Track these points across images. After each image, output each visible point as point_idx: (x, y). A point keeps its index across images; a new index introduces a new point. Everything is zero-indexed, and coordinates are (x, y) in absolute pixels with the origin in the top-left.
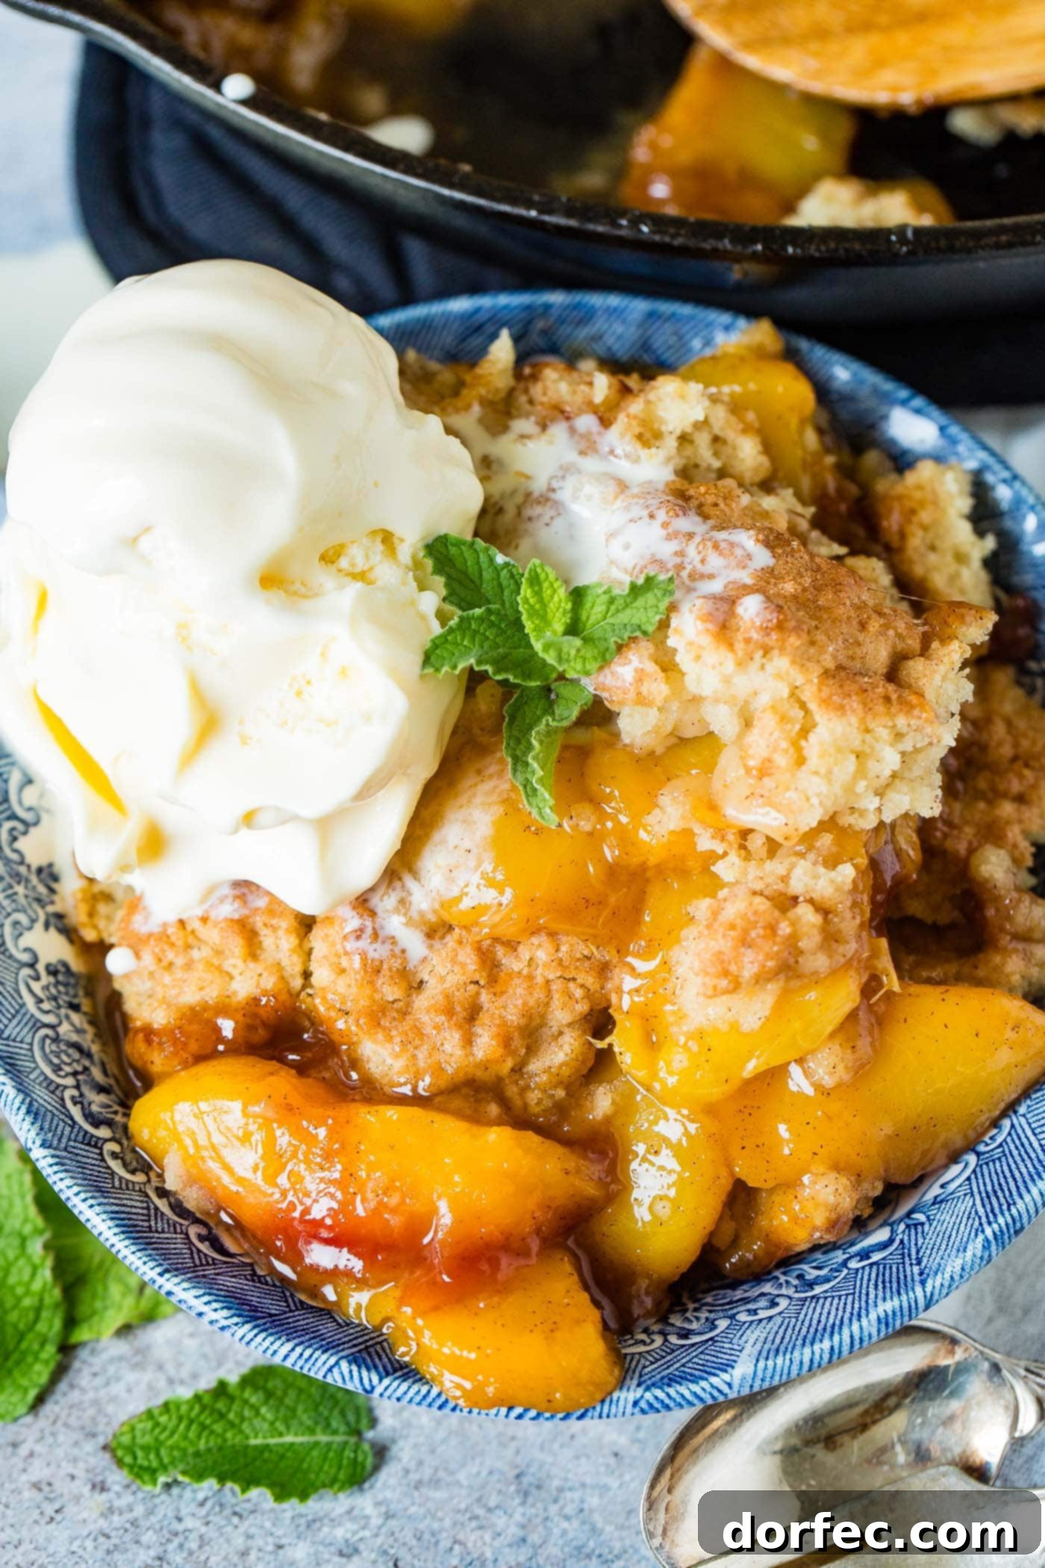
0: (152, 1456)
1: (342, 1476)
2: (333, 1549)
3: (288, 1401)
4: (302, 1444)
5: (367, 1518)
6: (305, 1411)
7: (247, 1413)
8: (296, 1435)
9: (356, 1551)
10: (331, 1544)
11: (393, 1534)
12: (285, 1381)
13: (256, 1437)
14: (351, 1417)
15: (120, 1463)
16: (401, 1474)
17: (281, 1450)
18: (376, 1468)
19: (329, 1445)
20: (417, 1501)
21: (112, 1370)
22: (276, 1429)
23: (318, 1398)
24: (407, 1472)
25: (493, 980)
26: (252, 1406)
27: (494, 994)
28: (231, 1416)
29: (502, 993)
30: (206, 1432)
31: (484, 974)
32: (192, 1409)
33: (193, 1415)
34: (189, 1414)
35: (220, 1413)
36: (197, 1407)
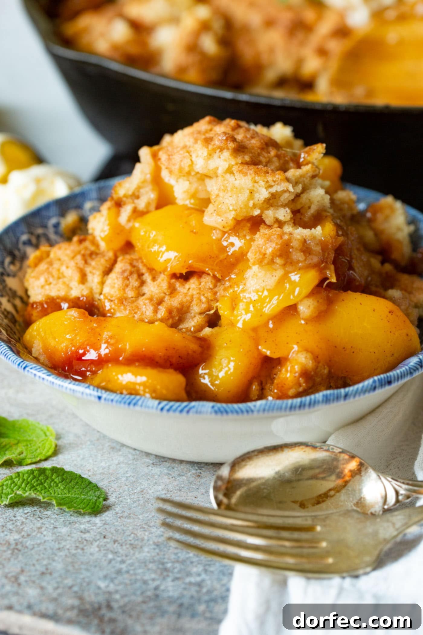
2: (78, 530)
3: (71, 485)
4: (74, 497)
5: (96, 523)
6: (78, 488)
7: (53, 484)
8: (72, 494)
9: (89, 532)
11: (106, 529)
16: (114, 514)
18: (104, 511)
25: (172, 293)
26: (55, 482)
27: (171, 297)
28: (45, 485)
29: (174, 297)
30: (34, 488)
31: (169, 291)
32: (29, 476)
33: (29, 480)
34: (28, 479)
35: (41, 481)
36: (31, 476)
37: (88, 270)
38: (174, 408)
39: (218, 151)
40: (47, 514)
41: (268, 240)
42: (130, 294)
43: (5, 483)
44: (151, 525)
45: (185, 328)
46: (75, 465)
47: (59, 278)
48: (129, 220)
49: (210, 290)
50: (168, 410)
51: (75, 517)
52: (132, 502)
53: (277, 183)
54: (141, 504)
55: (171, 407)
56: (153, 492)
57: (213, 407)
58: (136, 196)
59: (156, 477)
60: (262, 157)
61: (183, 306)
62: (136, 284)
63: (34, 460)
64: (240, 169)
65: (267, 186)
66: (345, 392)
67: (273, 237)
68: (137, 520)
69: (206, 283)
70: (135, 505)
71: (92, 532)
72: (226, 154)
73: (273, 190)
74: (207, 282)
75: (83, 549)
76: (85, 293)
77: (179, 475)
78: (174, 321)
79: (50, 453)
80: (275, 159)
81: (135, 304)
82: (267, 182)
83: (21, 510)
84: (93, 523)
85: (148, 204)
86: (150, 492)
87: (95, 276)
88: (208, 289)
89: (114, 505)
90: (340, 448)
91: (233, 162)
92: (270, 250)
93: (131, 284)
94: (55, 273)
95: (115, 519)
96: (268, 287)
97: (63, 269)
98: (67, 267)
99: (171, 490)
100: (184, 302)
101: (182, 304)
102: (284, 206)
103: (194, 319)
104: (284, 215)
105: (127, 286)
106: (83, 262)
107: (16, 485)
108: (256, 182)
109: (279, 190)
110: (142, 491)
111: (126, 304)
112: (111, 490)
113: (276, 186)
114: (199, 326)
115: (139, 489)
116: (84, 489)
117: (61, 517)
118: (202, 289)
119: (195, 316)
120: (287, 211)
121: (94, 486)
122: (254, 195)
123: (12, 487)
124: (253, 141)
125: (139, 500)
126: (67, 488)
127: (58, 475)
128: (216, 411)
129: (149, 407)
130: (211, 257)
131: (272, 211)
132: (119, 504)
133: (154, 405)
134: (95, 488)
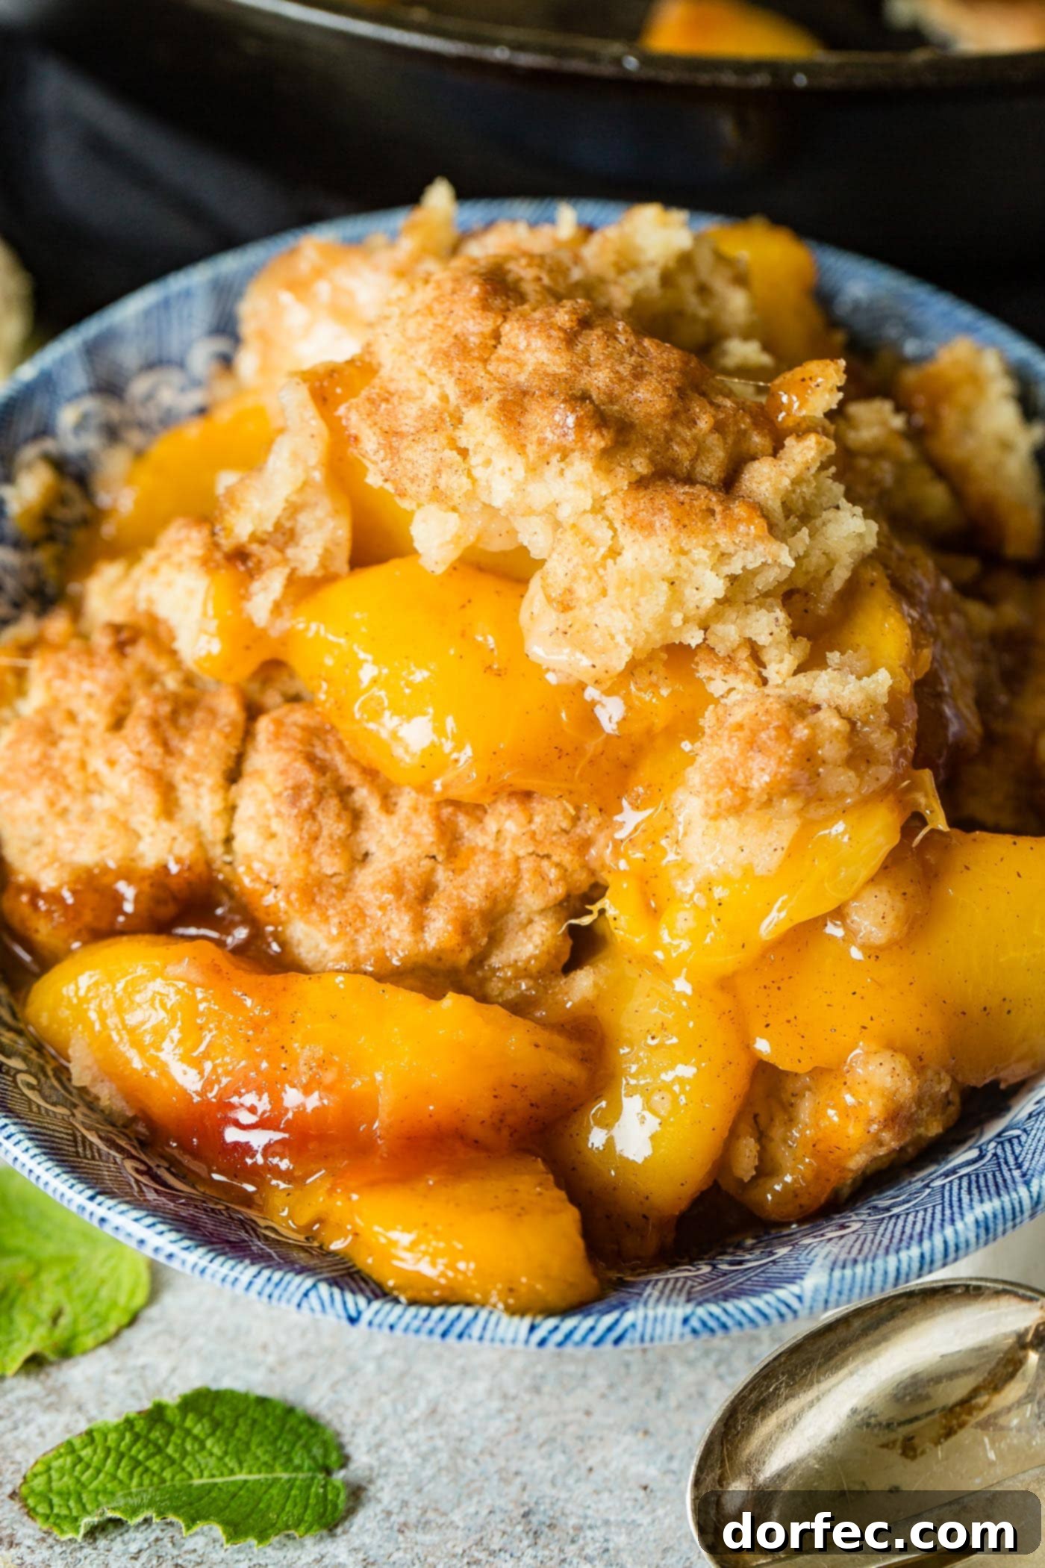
0: (72, 1503)
1: (308, 1517)
3: (238, 1433)
4: (258, 1481)
6: (261, 1442)
7: (189, 1446)
8: (250, 1472)
12: (234, 1409)
13: (201, 1476)
14: (317, 1451)
15: (31, 1513)
16: (381, 1516)
17: (233, 1489)
18: (351, 1511)
19: (291, 1482)
20: (403, 1546)
21: (19, 1412)
22: (225, 1465)
23: (274, 1429)
24: (389, 1514)
25: (452, 853)
26: (196, 1438)
27: (453, 871)
28: (170, 1450)
29: (462, 870)
30: (140, 1470)
31: (443, 848)
32: (123, 1438)
33: (123, 1446)
34: (119, 1445)
35: (156, 1445)
36: (128, 1436)
37: (178, 772)
38: (578, 1335)
39: (555, 459)
40: (195, 1551)
41: (751, 748)
42: (330, 864)
43: (56, 1464)
44: (495, 1547)
45: (509, 966)
46: (220, 1331)
47: (88, 791)
48: (277, 608)
49: (564, 839)
50: (561, 1344)
51: (274, 1549)
52: (418, 1461)
54: (443, 1463)
55: (568, 1336)
56: (465, 1411)
57: (686, 1321)
58: (285, 535)
60: (678, 444)
61: (495, 902)
62: (340, 829)
63: (102, 1335)
64: (629, 511)
65: (715, 558)
67: (764, 735)
68: (450, 1533)
69: (547, 816)
70: (429, 1472)
72: (582, 467)
73: (735, 567)
74: (550, 811)
76: (186, 849)
78: (478, 950)
80: (714, 439)
81: (350, 898)
82: (717, 545)
83: (117, 1546)
85: (326, 556)
86: (458, 1408)
87: (204, 791)
88: (555, 833)
89: (371, 1481)
91: (605, 489)
92: (760, 780)
93: (325, 833)
94: (73, 776)
95: (388, 1539)
96: (760, 871)
97: (97, 763)
98: (112, 763)
100: (497, 889)
101: (492, 897)
102: (767, 601)
103: (529, 929)
104: (767, 631)
105: (315, 838)
106: (160, 750)
107: (88, 1466)
108: (684, 552)
109: (750, 567)
110: (434, 1411)
111: (324, 902)
112: (348, 1418)
113: (741, 553)
114: (549, 953)
115: (423, 1405)
116: (276, 1439)
117: (237, 1557)
118: (539, 837)
119: (530, 921)
120: (777, 620)
121: (300, 1420)
122: (683, 594)
123: (76, 1473)
124: (643, 393)
125: (434, 1450)
126: (230, 1448)
127: (201, 1416)
128: (694, 1331)
129: (502, 1341)
130: (561, 753)
131: (734, 623)
132: (386, 1475)
133: (516, 1333)
134: (302, 1428)
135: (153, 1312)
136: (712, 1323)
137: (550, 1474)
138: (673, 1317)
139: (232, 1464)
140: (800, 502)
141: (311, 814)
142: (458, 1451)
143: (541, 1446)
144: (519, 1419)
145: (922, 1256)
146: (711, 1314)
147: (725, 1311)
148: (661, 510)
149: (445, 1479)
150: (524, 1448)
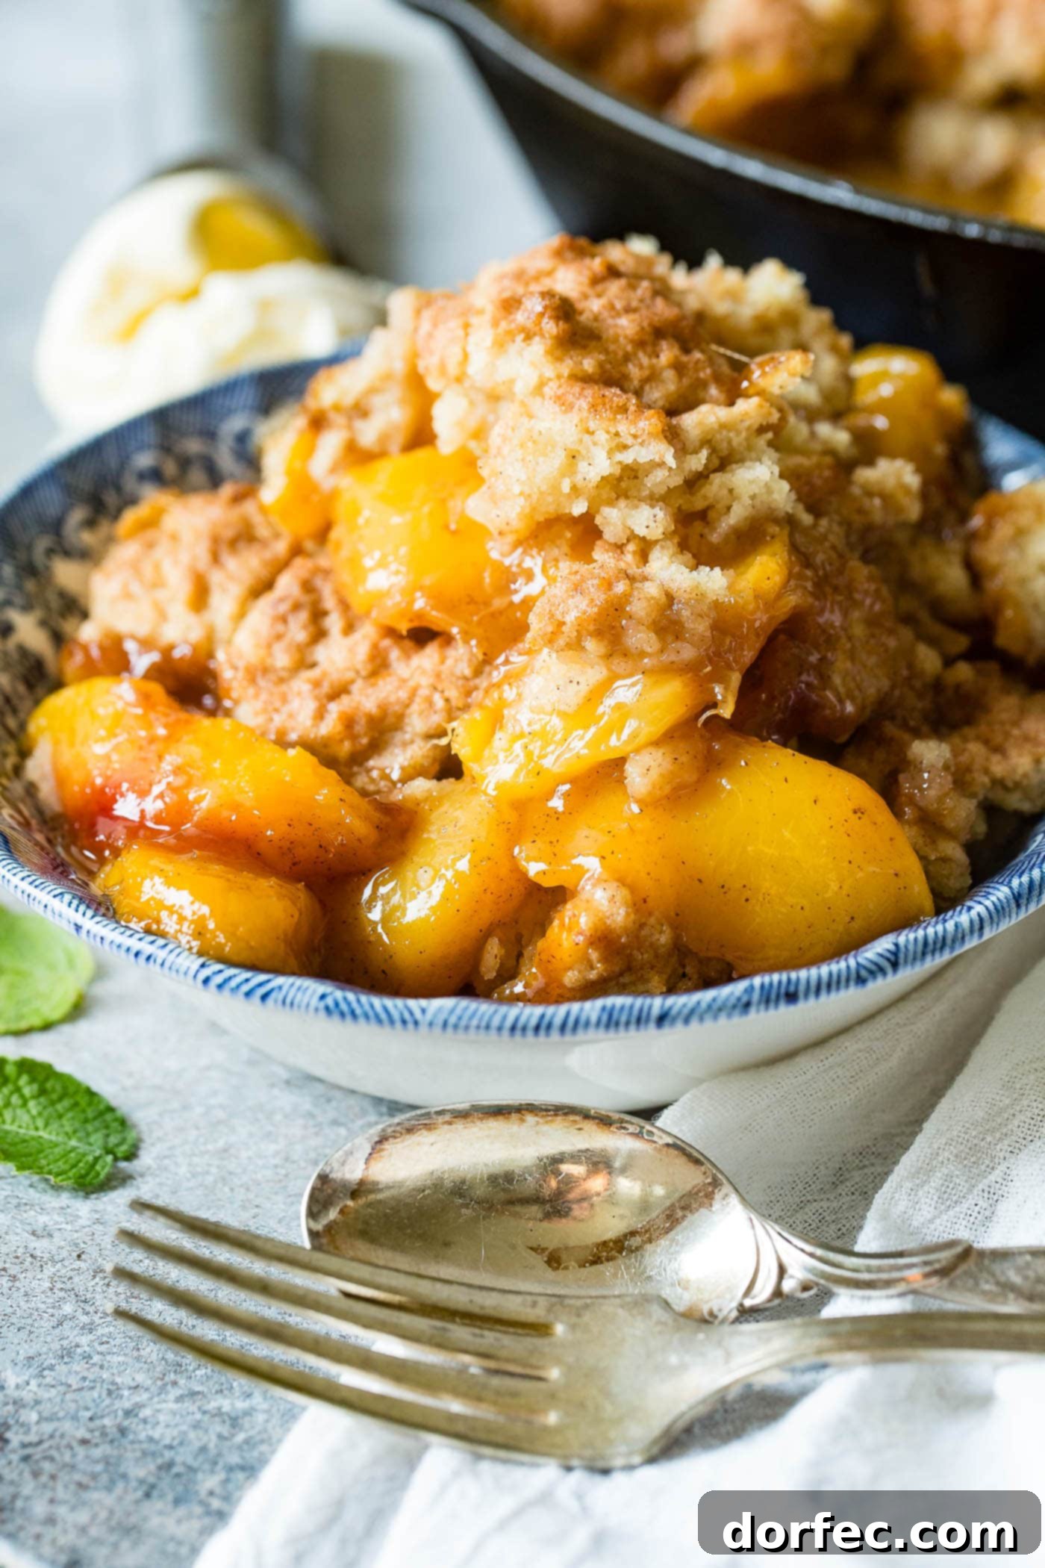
1: (71, 1174)
2: (28, 1228)
3: (59, 1107)
4: (50, 1141)
5: (78, 1217)
6: (73, 1118)
7: (15, 1099)
8: (50, 1133)
9: (50, 1235)
10: (29, 1224)
11: (93, 1234)
12: (65, 1088)
13: (12, 1124)
14: (112, 1139)
17: (28, 1139)
19: (75, 1149)
22: (34, 1123)
23: (90, 1116)
25: (374, 673)
26: (22, 1096)
27: (368, 684)
29: (374, 685)
31: (369, 666)
37: (216, 578)
38: (233, 983)
39: (520, 337)
41: (576, 590)
42: (282, 659)
45: (380, 771)
47: (152, 586)
48: (334, 469)
49: (460, 682)
50: (220, 987)
51: (37, 1191)
52: (188, 1175)
53: (640, 440)
54: (206, 1183)
55: (227, 980)
56: (249, 1158)
57: (323, 997)
58: (360, 411)
59: (278, 1117)
60: (634, 365)
61: (385, 714)
62: (302, 636)
63: (14, 1027)
64: (560, 392)
65: (613, 445)
66: (662, 1006)
67: (588, 583)
69: (456, 661)
70: (191, 1184)
71: (57, 1239)
72: (538, 348)
73: (628, 458)
74: (460, 657)
75: (14, 1278)
77: (335, 1123)
78: (358, 747)
79: (56, 1014)
80: (669, 375)
81: (284, 688)
82: (617, 434)
84: (71, 1215)
85: (386, 435)
86: (245, 1154)
87: (229, 597)
88: (457, 678)
89: (142, 1175)
90: (669, 1134)
91: (549, 372)
93: (289, 635)
94: (148, 570)
96: (564, 708)
97: (168, 565)
98: (176, 562)
99: (296, 1158)
100: (391, 703)
101: (384, 708)
102: (653, 500)
103: (408, 748)
104: (646, 524)
105: (279, 637)
106: (209, 557)
108: (590, 433)
109: (641, 460)
110: (225, 1150)
111: (262, 684)
113: (637, 448)
114: (414, 768)
115: (221, 1144)
116: (87, 1121)
118: (443, 676)
119: (412, 742)
120: (655, 516)
121: (116, 1120)
122: (577, 465)
124: (624, 321)
125: (208, 1173)
126: (46, 1113)
127: (33, 1080)
128: (327, 1009)
129: (177, 971)
130: (471, 601)
131: (620, 510)
132: (157, 1176)
133: (188, 968)
134: (115, 1125)
135: (67, 1029)
136: (344, 1007)
137: (282, 1215)
138: (314, 992)
139: (40, 1123)
140: (725, 445)
141: (284, 619)
142: (223, 1179)
143: (290, 1196)
144: (286, 1176)
145: (542, 1016)
146: (345, 999)
147: (359, 1001)
148: (586, 397)
149: (199, 1192)
150: (276, 1193)
